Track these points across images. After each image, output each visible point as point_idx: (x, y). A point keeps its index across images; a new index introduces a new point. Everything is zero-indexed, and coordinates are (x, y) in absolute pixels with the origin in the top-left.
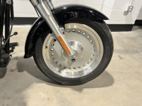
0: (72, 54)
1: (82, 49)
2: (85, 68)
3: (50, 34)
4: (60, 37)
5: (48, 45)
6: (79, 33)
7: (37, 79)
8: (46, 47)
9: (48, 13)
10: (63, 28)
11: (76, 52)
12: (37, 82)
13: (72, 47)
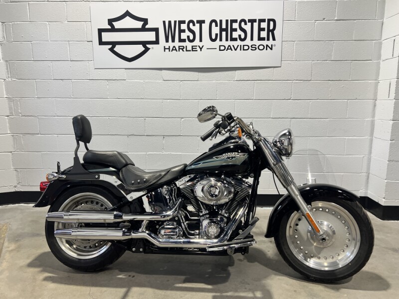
0: (321, 233)
1: (334, 232)
2: (340, 258)
3: (296, 212)
4: (308, 214)
5: (292, 226)
6: (326, 212)
7: (274, 272)
8: (290, 227)
9: (297, 193)
10: (310, 206)
11: (326, 232)
12: (275, 274)
13: (322, 226)
